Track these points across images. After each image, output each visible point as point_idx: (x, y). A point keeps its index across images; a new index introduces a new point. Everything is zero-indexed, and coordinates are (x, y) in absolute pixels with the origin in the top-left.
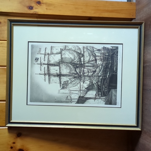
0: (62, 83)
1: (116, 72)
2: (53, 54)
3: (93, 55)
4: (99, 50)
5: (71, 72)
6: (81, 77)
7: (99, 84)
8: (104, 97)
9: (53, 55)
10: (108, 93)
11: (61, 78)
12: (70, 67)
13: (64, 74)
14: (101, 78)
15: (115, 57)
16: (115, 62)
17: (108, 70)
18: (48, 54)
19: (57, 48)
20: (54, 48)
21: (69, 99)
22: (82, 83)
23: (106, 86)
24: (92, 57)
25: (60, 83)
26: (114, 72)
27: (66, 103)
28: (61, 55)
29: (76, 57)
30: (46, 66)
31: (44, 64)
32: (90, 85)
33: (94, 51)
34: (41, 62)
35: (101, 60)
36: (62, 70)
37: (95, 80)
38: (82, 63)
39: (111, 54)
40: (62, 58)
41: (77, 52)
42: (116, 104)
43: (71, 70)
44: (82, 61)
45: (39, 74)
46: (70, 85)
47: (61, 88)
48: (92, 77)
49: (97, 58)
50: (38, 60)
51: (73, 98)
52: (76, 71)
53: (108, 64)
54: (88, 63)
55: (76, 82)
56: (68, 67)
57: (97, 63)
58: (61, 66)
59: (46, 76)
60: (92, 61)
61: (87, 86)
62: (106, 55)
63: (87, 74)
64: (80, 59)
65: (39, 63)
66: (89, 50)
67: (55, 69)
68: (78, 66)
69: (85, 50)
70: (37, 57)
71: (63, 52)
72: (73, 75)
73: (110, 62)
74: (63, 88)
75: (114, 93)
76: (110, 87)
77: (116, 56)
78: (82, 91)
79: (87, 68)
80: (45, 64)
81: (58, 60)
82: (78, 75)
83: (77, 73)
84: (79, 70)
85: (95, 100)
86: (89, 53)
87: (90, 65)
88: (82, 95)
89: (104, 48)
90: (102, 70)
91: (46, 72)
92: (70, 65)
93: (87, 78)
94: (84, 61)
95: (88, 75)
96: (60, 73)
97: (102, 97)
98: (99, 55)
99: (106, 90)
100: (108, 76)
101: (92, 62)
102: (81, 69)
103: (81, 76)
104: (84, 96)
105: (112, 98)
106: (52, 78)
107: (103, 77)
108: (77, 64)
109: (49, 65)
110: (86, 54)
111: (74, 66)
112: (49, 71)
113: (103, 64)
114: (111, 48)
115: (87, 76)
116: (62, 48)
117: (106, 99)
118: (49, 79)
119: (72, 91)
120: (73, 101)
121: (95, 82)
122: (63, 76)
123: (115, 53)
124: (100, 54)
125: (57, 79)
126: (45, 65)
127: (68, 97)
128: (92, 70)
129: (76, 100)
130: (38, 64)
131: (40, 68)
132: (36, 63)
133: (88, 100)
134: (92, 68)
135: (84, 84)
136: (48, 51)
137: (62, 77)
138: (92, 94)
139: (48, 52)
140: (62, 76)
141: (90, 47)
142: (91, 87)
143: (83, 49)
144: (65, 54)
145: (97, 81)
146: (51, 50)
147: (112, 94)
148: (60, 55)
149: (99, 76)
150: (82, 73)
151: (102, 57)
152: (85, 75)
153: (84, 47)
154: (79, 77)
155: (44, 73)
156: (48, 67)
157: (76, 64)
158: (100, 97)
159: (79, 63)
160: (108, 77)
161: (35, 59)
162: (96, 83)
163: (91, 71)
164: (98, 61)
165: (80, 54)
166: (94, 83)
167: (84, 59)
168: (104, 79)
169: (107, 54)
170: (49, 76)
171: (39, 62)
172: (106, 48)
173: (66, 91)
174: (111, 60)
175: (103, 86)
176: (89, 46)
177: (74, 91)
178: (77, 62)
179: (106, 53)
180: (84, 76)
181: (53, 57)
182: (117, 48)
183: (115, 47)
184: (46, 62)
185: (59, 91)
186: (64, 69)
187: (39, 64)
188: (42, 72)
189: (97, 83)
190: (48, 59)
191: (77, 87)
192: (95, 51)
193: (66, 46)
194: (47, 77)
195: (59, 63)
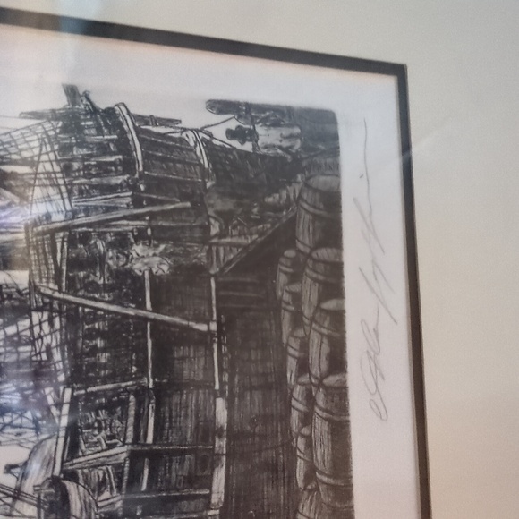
15: (297, 320)
16: (307, 419)
39: (227, 245)
62: (127, 285)
73: (207, 430)
77: (310, 293)
113: (75, 492)
123: (286, 235)
172: (110, 117)
174: (230, 367)
179: (122, 243)
182: (321, 136)
183: (278, 116)
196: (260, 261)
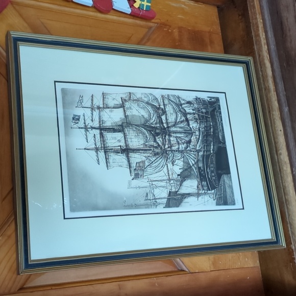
0: (132, 165)
1: (224, 143)
2: (109, 108)
3: (180, 111)
4: (189, 103)
5: (147, 143)
6: (166, 153)
7: (201, 165)
8: (213, 191)
9: (108, 110)
10: (217, 182)
11: (129, 155)
12: (144, 134)
13: (135, 147)
14: (201, 153)
15: (217, 116)
16: (219, 125)
17: (211, 139)
18: (99, 108)
19: (114, 96)
20: (109, 97)
21: (150, 200)
22: (170, 165)
23: (212, 169)
24: (180, 115)
25: (130, 167)
26: (220, 142)
27: (146, 208)
28: (124, 111)
29: (152, 115)
30: (97, 132)
31: (92, 128)
32: (185, 167)
33: (181, 105)
34: (87, 124)
35: (196, 120)
36: (129, 140)
37: (192, 159)
38: (165, 125)
39: (210, 109)
40: (126, 116)
41: (153, 106)
42: (234, 204)
43: (147, 140)
44: (164, 121)
45: (85, 149)
46: (149, 170)
47: (133, 177)
48: (187, 153)
49: (188, 116)
50: (78, 119)
51: (158, 197)
52: (155, 141)
53: (208, 128)
54: (174, 126)
55: (158, 162)
56: (140, 134)
57: (191, 126)
58: (127, 132)
59: (99, 152)
60: (182, 122)
61: (181, 171)
62: (202, 112)
63: (177, 147)
64: (159, 117)
65: (83, 126)
66: (172, 101)
67: (115, 138)
68: (158, 131)
69: (166, 102)
70: (76, 114)
71: (127, 105)
72: (151, 150)
73: (210, 125)
74: (137, 176)
75: (228, 182)
76: (220, 172)
77: (218, 114)
78: (172, 182)
79: (175, 135)
80: (95, 128)
81: (119, 120)
82: (161, 148)
83: (159, 145)
84: (161, 139)
85: (198, 197)
86: (173, 108)
87: (179, 129)
88: (174, 190)
89: (196, 99)
90: (200, 139)
91: (99, 145)
92: (143, 129)
93: (179, 155)
94: (167, 123)
95: (179, 148)
96: (126, 146)
97: (210, 190)
98: (191, 111)
99: (213, 176)
100: (213, 150)
101: (182, 125)
102: (165, 138)
103: (166, 151)
104: (177, 191)
105: (225, 191)
106: (113, 156)
107: (204, 151)
108: (156, 128)
109: (102, 129)
110: (169, 109)
111: (150, 131)
112: (104, 141)
113: (201, 129)
114: (208, 99)
115: (177, 151)
116: (124, 96)
117: (216, 195)
118: (106, 158)
119: (154, 183)
120: (160, 204)
121: (193, 163)
122: (133, 152)
123: (215, 109)
124: (193, 110)
125: (122, 158)
126: (94, 130)
127: (149, 194)
128: (184, 139)
129: (165, 201)
130: (79, 128)
131: (85, 136)
132: (75, 126)
133: (185, 198)
134: (182, 135)
135: (174, 166)
136: (98, 102)
137: (131, 154)
138: (191, 185)
139: (97, 104)
140: (131, 152)
141: (174, 96)
142: (186, 173)
143: (162, 100)
144: (130, 108)
145: (196, 160)
146: (103, 100)
147: (224, 184)
148: (122, 109)
149: (198, 151)
150: (168, 144)
151: (196, 116)
152: (173, 148)
153: (162, 96)
154: (163, 154)
155: (94, 146)
156: (101, 135)
157: (154, 127)
158: (206, 192)
159: (158, 125)
160: (212, 152)
161: (73, 119)
162: (195, 163)
163: (183, 141)
164: (191, 122)
165: (159, 109)
166: (191, 165)
167: (167, 119)
168: (208, 157)
169: (204, 111)
170: (105, 152)
171: (81, 124)
172: (199, 98)
173: (142, 182)
174: (212, 120)
175: (208, 170)
176: (172, 95)
177: (157, 182)
178: (156, 124)
179: (201, 109)
180: (172, 151)
181: (110, 114)
182: (218, 99)
184: (96, 124)
185: (129, 183)
186: (133, 137)
187: (82, 128)
188: (89, 144)
189: (197, 163)
190: (100, 119)
191: (161, 173)
192: (184, 104)
193: (130, 93)
194: (102, 154)
195: (122, 126)
196: (213, 111)
